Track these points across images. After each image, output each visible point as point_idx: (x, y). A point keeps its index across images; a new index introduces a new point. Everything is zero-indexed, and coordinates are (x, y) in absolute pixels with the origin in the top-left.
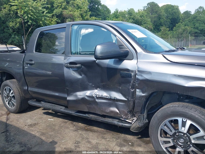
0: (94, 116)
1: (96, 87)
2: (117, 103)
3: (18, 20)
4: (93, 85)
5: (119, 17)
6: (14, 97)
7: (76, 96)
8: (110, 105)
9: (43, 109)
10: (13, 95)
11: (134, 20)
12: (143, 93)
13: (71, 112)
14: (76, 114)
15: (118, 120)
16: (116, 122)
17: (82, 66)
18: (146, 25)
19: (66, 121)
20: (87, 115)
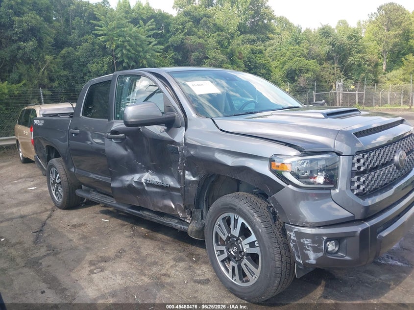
0: (148, 214)
1: (147, 169)
2: (172, 193)
3: (106, 59)
4: (143, 166)
5: (302, 41)
6: (60, 183)
7: (122, 181)
8: (164, 196)
9: (102, 206)
10: (60, 180)
11: (333, 46)
12: (194, 177)
13: (122, 207)
14: (128, 211)
15: (177, 221)
16: (174, 223)
17: (127, 137)
18: (361, 55)
19: (126, 223)
20: (141, 212)
